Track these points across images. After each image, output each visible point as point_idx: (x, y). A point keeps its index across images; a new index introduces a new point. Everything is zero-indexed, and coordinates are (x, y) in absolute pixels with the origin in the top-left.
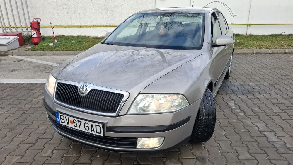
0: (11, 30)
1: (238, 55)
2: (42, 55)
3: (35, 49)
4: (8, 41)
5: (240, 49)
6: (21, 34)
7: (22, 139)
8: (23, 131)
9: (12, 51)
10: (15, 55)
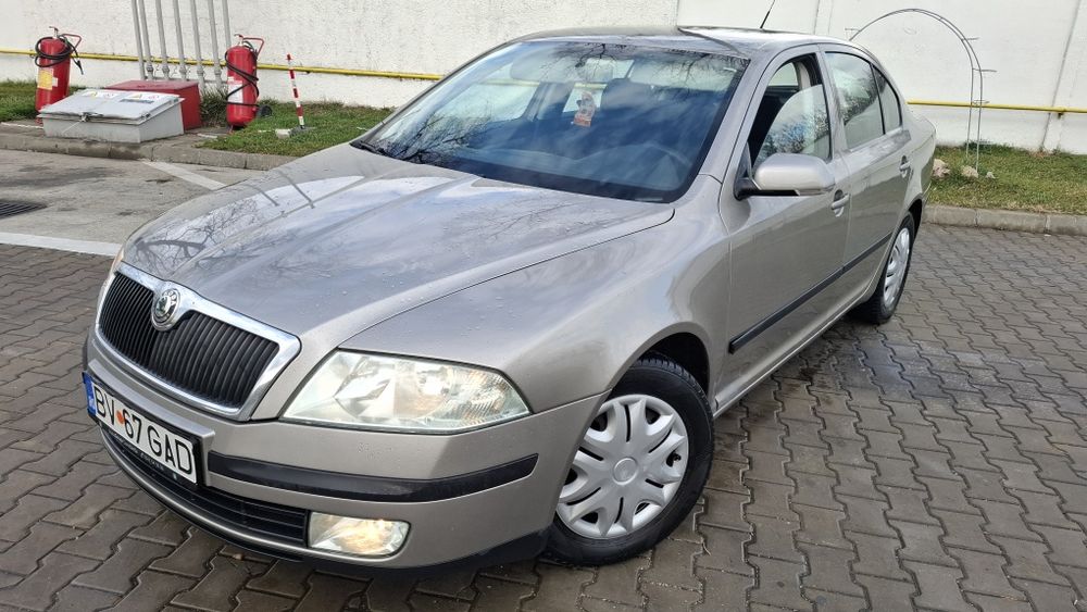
0: (166, 71)
1: (977, 232)
2: (245, 168)
3: (226, 146)
4: (147, 108)
5: (991, 206)
6: (196, 86)
7: (28, 456)
8: (47, 428)
9: (154, 144)
10: (161, 160)
